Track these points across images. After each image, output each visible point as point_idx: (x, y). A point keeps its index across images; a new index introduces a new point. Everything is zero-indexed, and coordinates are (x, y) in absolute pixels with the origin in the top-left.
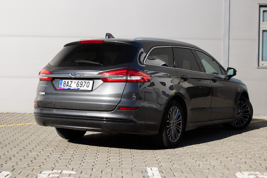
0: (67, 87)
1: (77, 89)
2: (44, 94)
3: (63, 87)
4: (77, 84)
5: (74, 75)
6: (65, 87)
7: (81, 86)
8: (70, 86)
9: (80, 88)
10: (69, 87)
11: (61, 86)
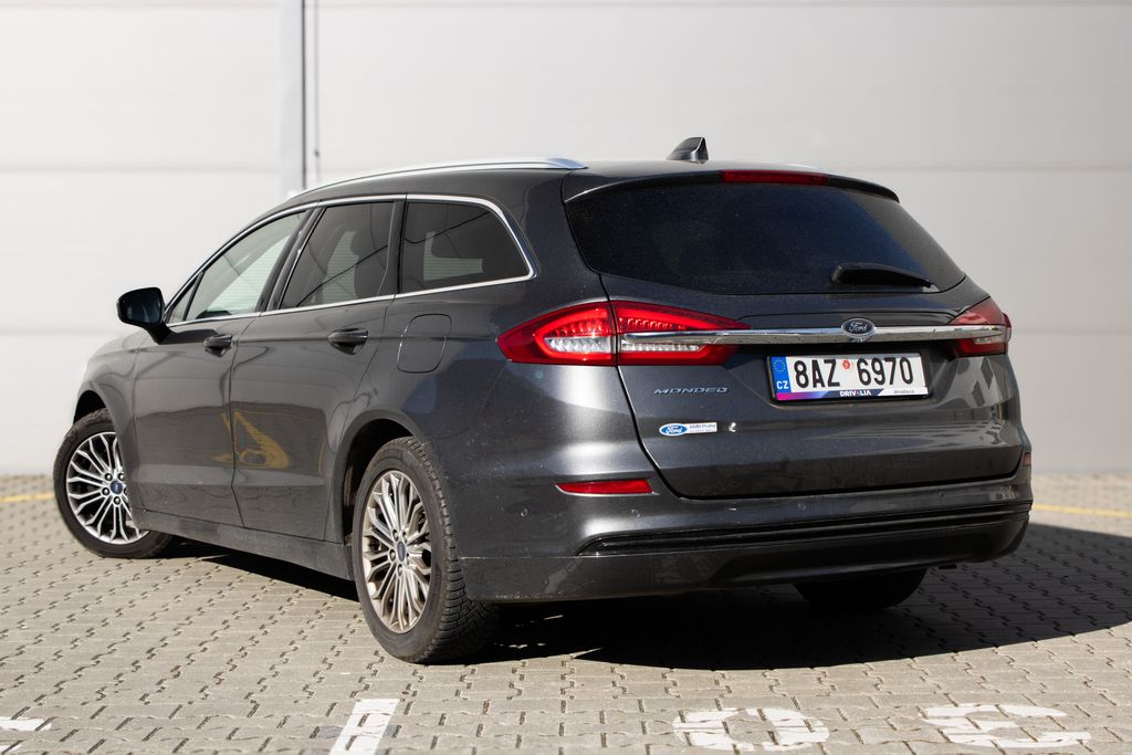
0: (821, 390)
1: (869, 393)
2: (715, 429)
3: (795, 389)
4: (861, 371)
5: (861, 332)
6: (810, 388)
7: (880, 378)
8: (830, 384)
9: (878, 387)
10: (828, 389)
11: (788, 385)
